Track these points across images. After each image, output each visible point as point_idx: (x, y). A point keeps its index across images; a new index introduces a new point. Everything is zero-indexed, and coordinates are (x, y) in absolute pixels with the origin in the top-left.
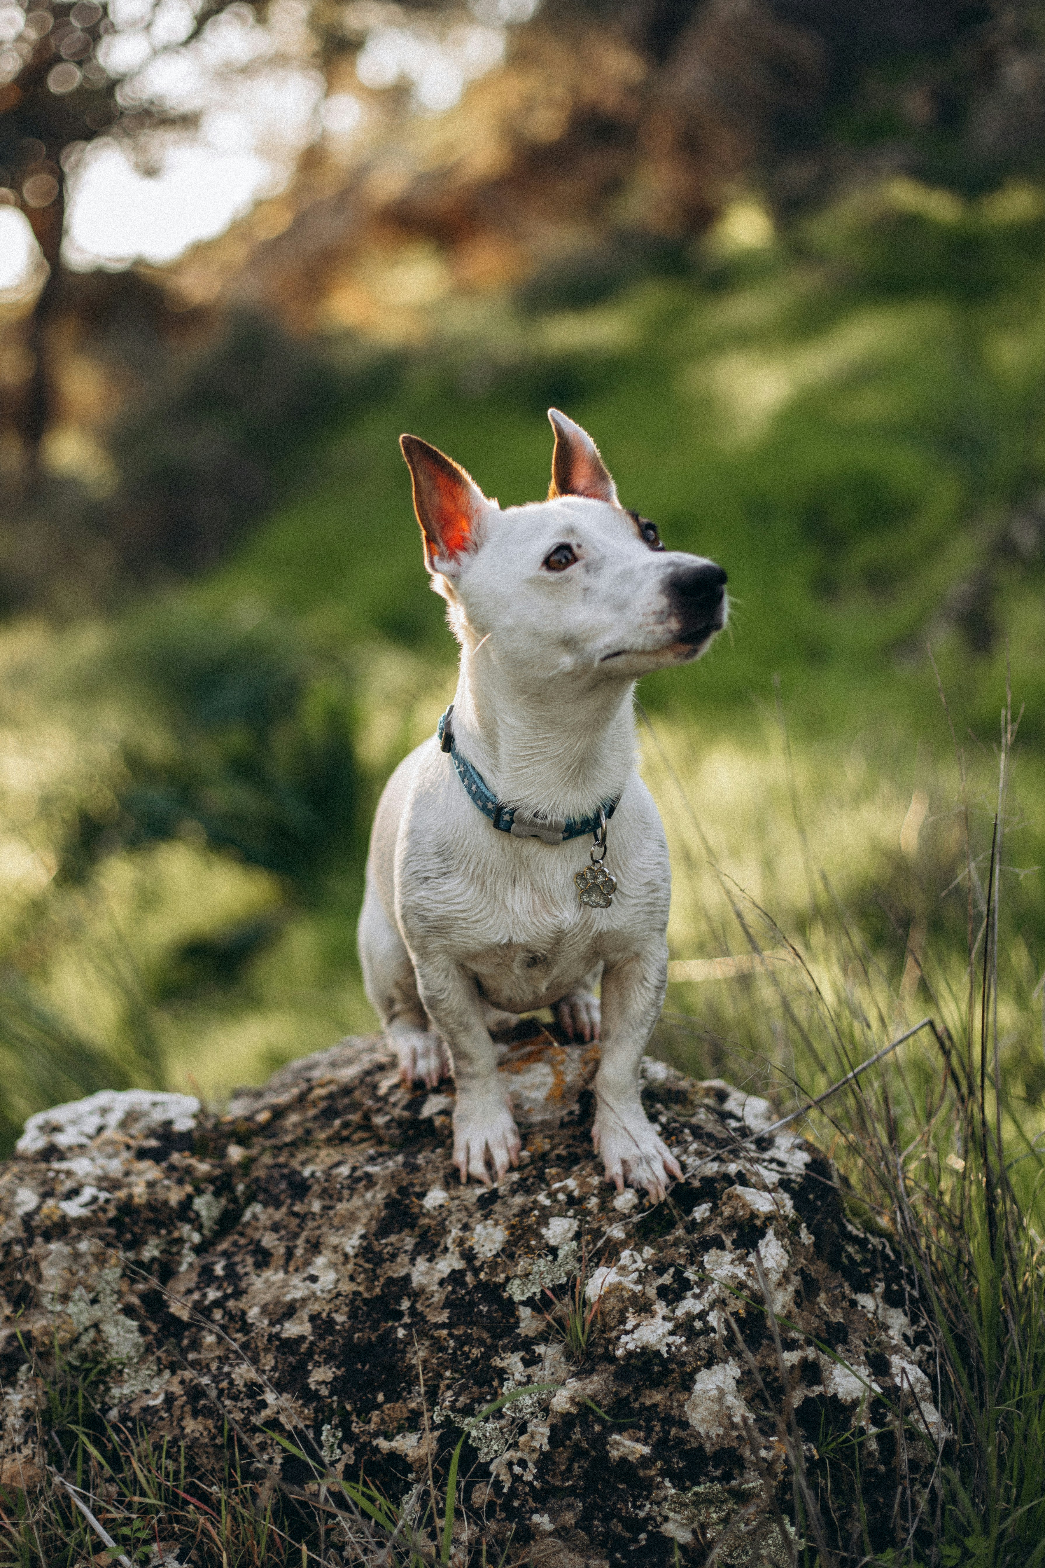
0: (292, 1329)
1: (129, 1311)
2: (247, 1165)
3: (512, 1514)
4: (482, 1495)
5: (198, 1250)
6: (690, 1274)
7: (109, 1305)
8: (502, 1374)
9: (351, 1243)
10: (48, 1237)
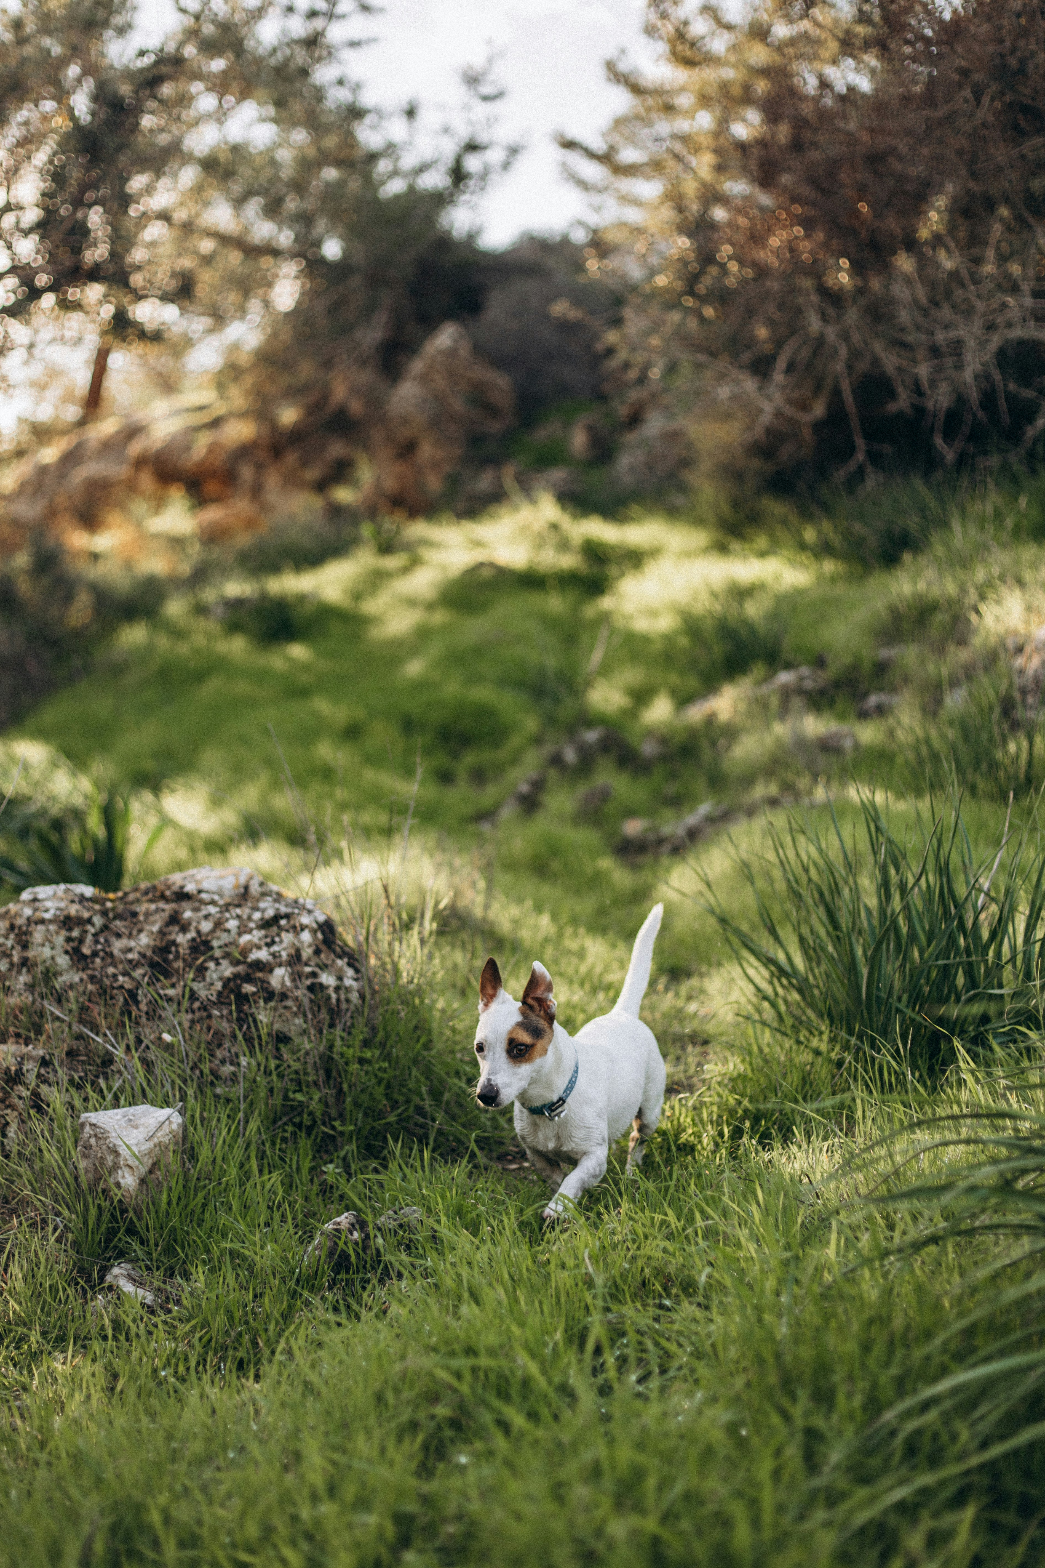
0: (130, 956)
1: (66, 952)
2: (113, 909)
3: (205, 1009)
4: (196, 1005)
5: (94, 935)
6: (277, 939)
7: (59, 951)
8: (206, 969)
9: (155, 928)
10: (36, 923)
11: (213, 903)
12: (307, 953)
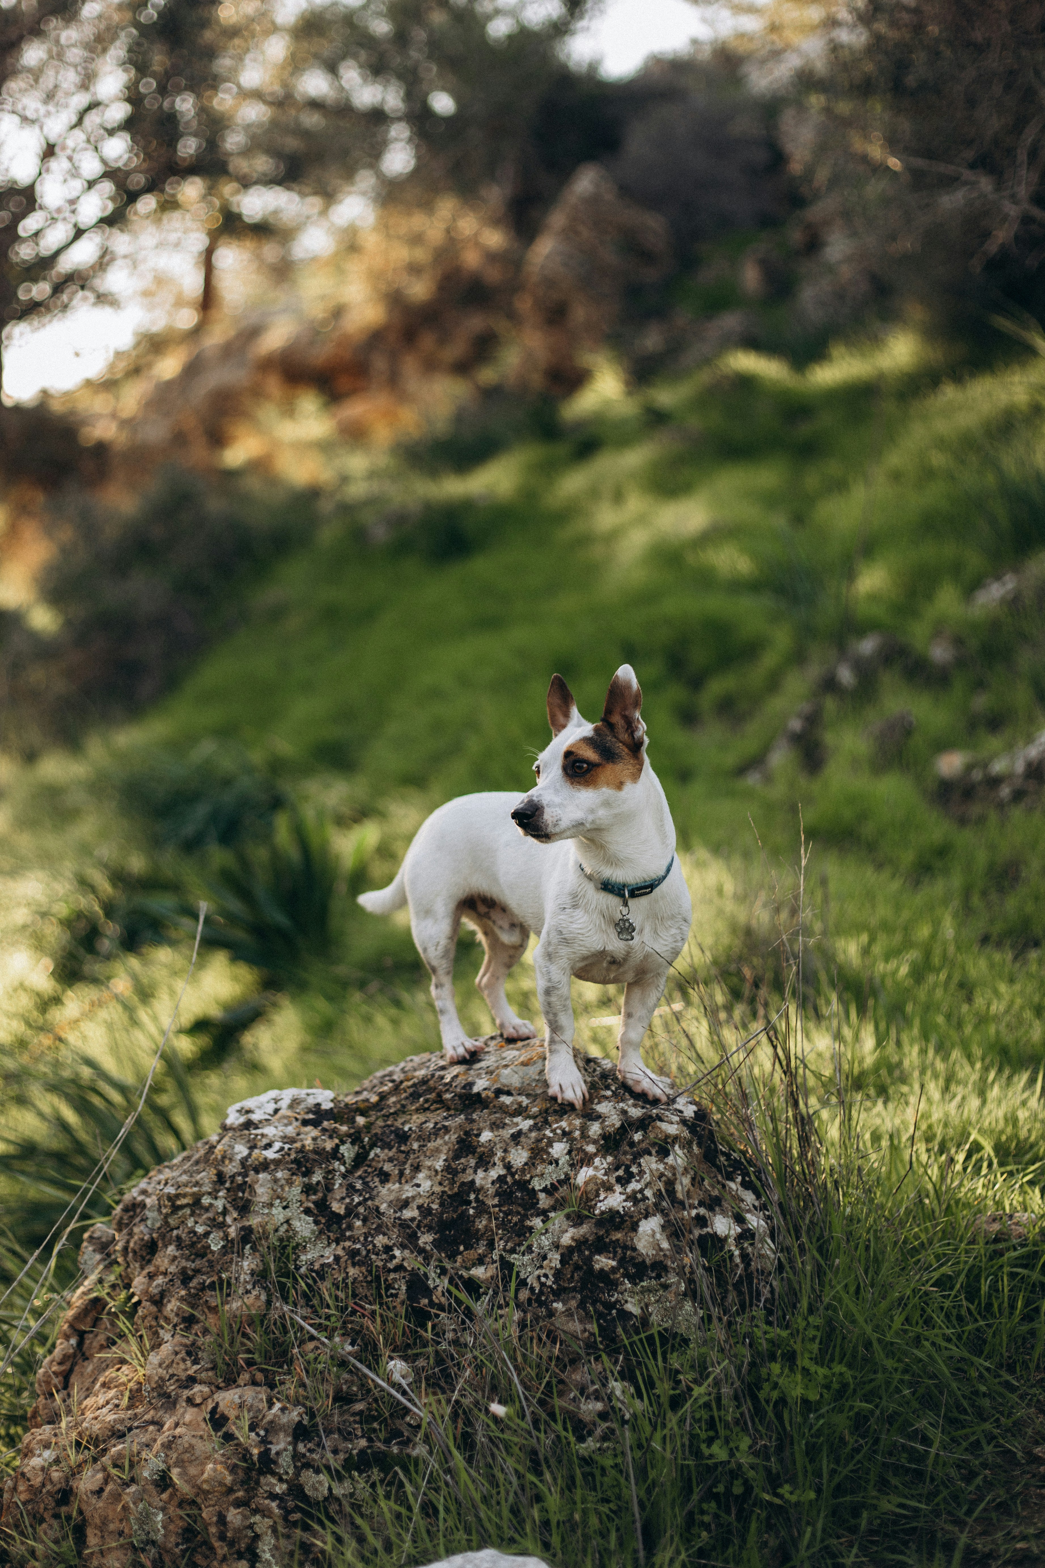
0: (408, 1214)
1: (307, 1211)
2: (368, 1127)
3: (541, 1304)
5: (344, 1176)
6: (634, 1169)
7: (295, 1210)
8: (531, 1229)
9: (439, 1164)
10: (257, 1172)
11: (521, 1111)
12: (684, 1183)
